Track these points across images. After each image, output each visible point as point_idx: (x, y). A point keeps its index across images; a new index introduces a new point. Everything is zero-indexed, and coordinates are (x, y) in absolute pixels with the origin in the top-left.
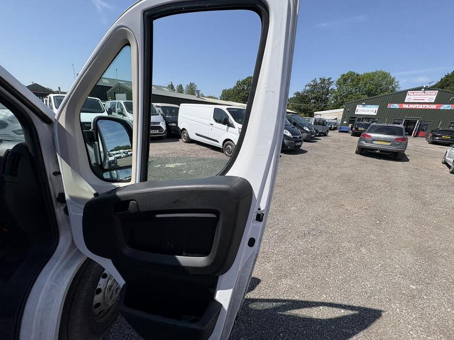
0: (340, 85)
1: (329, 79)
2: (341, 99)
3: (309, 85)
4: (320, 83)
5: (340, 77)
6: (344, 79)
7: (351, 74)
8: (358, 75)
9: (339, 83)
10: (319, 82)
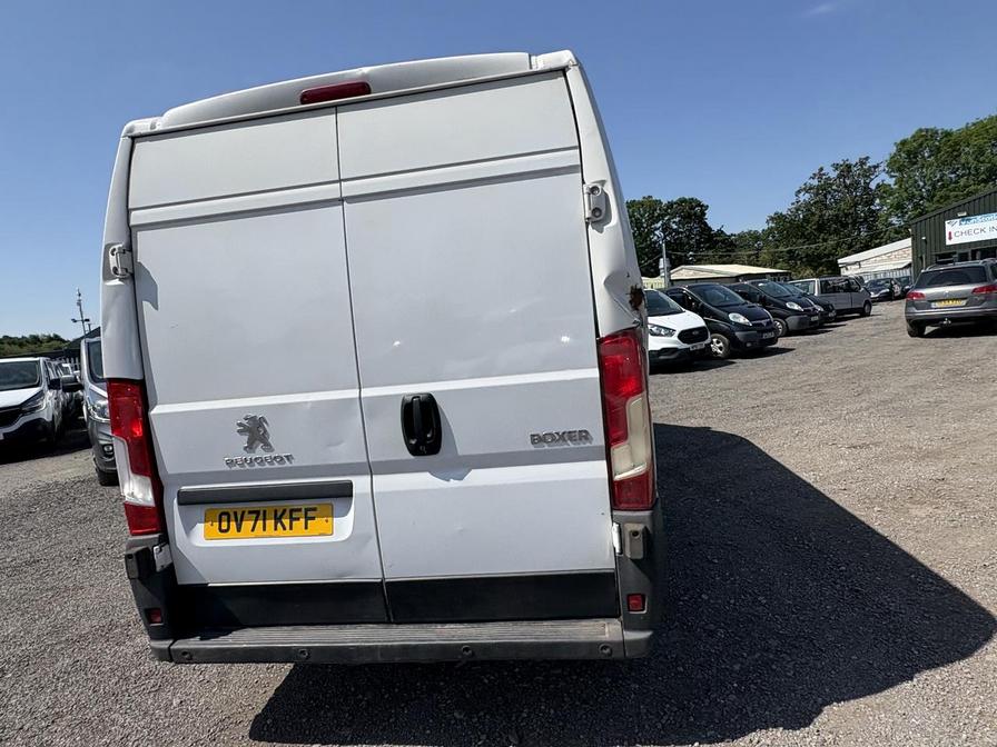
0: (899, 170)
1: (862, 163)
2: (916, 206)
3: (807, 189)
4: (839, 177)
5: (894, 150)
6: (909, 154)
7: (926, 137)
8: (948, 134)
9: (895, 166)
10: (833, 174)
